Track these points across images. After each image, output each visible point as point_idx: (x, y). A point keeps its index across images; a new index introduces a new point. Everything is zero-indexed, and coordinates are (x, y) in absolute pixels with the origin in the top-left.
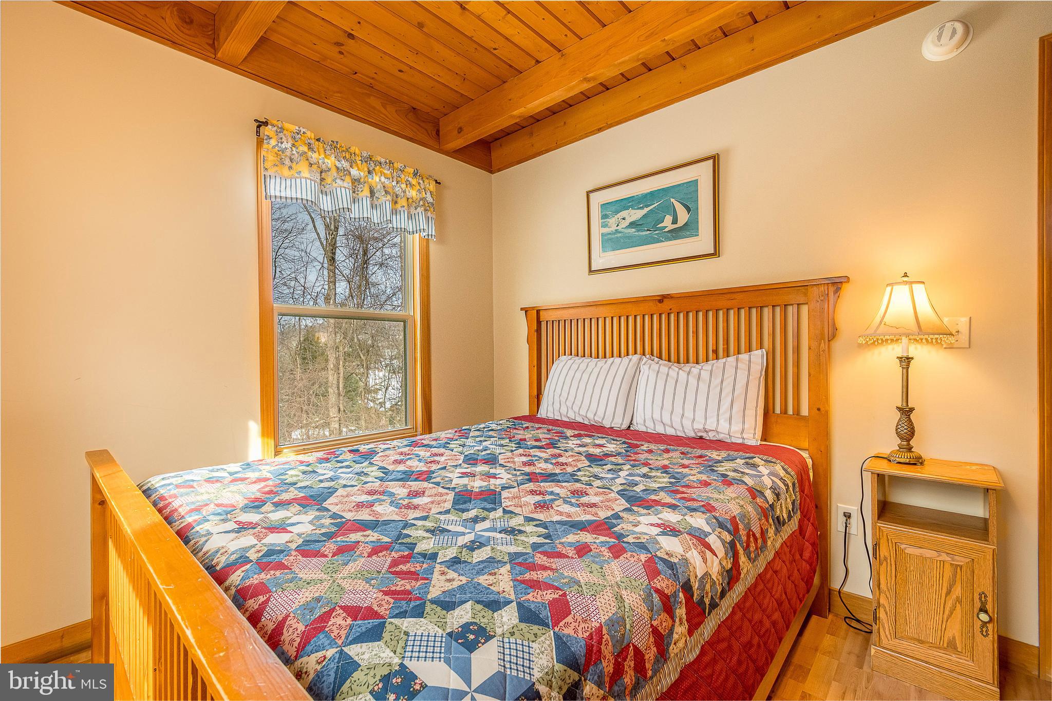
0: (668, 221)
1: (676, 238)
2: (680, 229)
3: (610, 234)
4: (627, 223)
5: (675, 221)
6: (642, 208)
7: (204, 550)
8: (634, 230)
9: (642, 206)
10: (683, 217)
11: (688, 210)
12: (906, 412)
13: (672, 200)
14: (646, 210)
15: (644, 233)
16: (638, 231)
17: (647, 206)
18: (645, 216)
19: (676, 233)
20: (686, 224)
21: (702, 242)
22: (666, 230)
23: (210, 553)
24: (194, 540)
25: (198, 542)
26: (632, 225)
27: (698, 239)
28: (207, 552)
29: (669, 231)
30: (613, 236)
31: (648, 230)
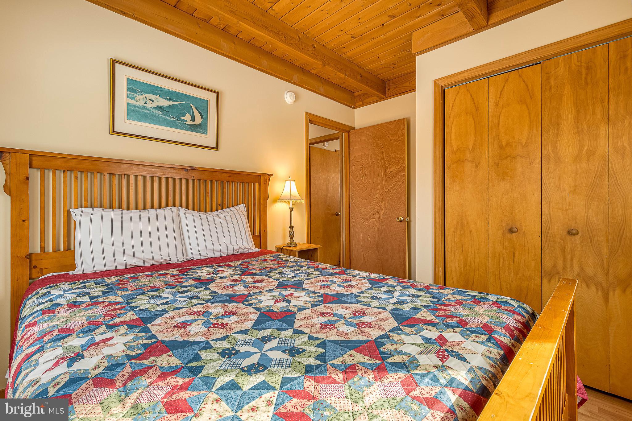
0: (188, 117)
1: (193, 131)
2: (196, 126)
3: (136, 106)
4: (155, 105)
5: (193, 119)
6: (169, 100)
7: (489, 368)
8: (160, 113)
9: (168, 98)
10: (198, 120)
11: (202, 117)
12: (291, 227)
13: (191, 105)
14: (171, 103)
15: (169, 118)
16: (164, 115)
17: (173, 101)
18: (170, 107)
19: (194, 128)
20: (200, 124)
21: (209, 139)
22: (187, 123)
23: (491, 362)
24: (482, 381)
25: (483, 377)
26: (159, 108)
27: (206, 137)
28: (491, 365)
29: (188, 125)
30: (140, 110)
31: (173, 118)
